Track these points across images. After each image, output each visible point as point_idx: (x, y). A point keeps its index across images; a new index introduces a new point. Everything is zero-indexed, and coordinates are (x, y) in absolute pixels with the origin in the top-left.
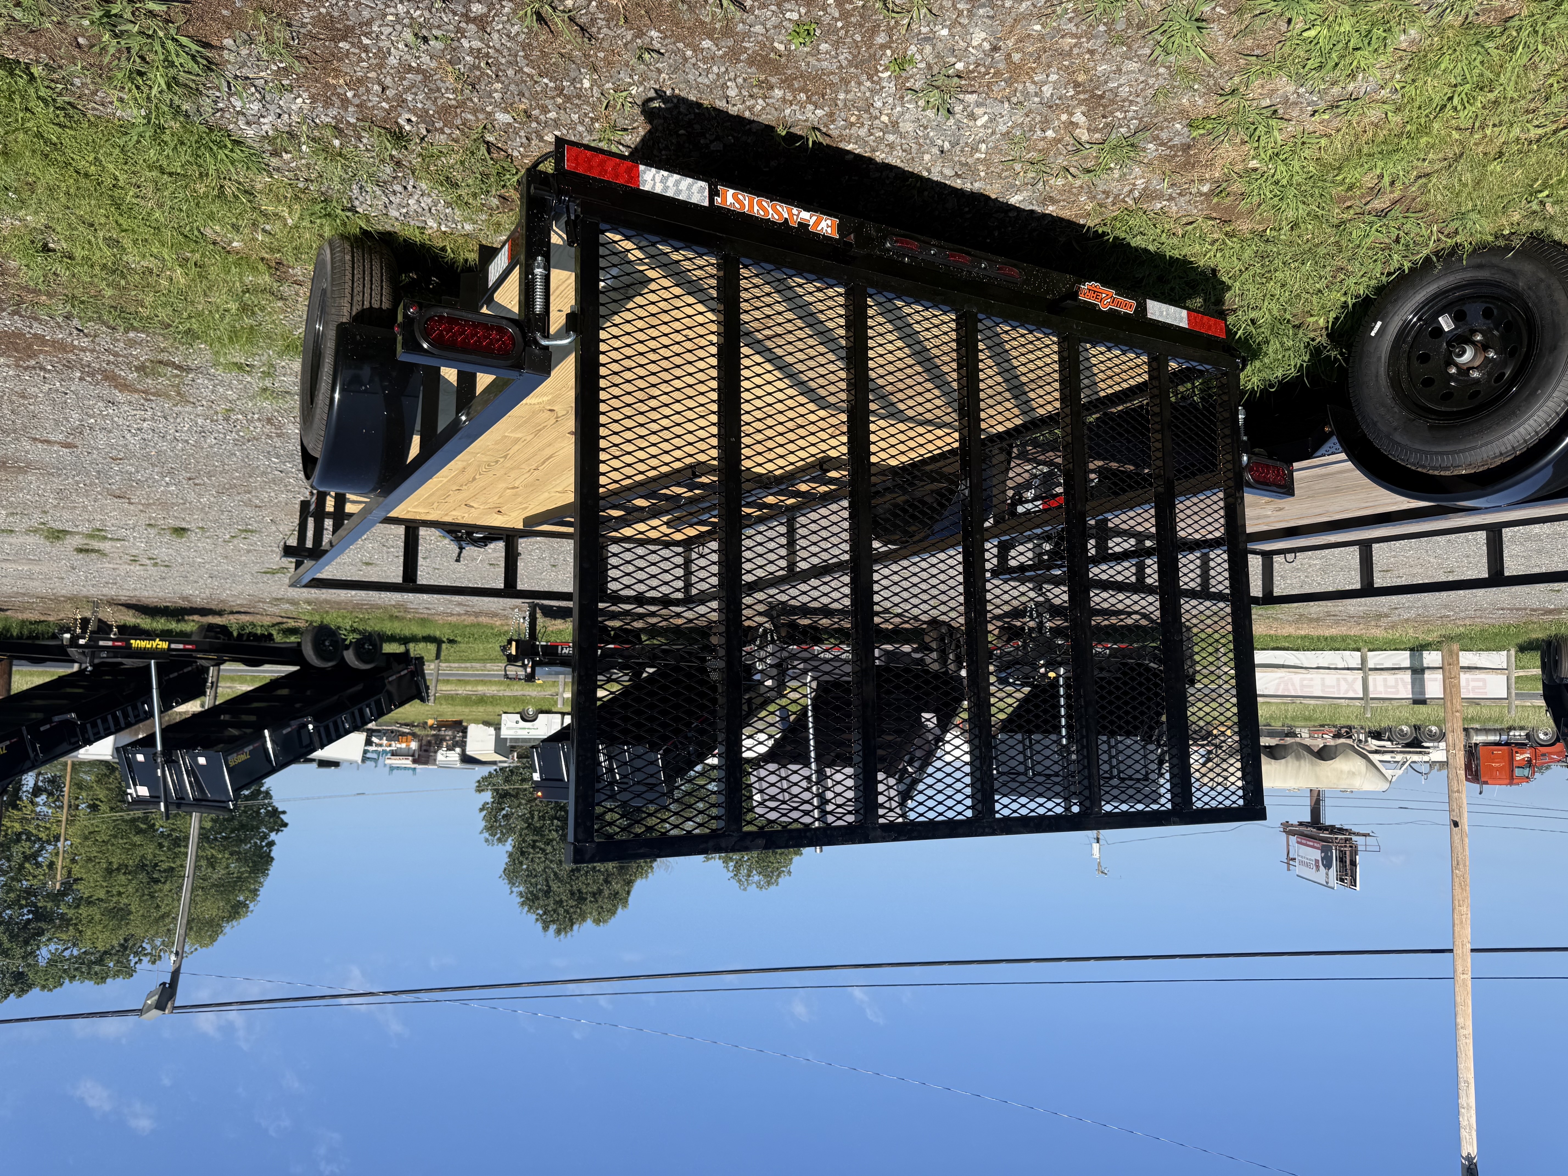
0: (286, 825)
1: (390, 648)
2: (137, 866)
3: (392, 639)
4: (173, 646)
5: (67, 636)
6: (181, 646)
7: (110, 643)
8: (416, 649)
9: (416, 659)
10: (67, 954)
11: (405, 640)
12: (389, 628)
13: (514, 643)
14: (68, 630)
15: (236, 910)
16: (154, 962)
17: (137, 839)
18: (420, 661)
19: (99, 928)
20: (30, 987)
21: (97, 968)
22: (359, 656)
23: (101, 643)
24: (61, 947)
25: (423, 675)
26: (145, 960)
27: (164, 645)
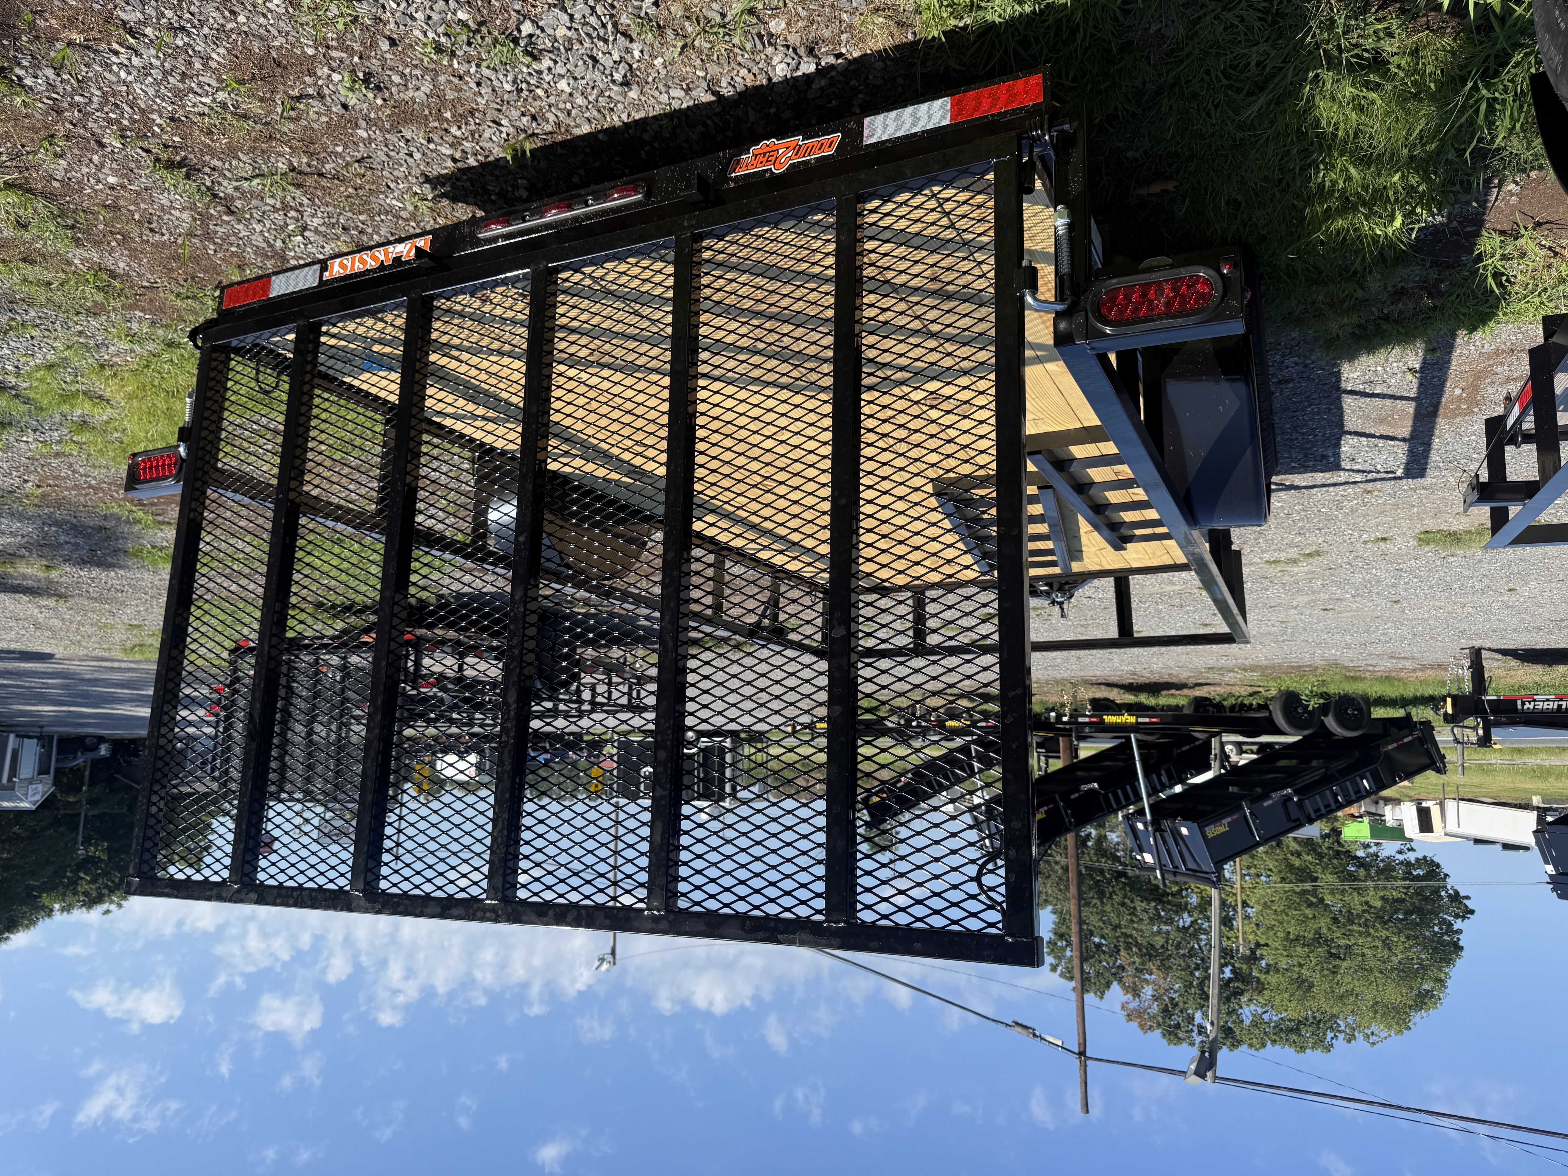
0: (1472, 912)
1: (1379, 713)
2: (1314, 939)
3: (1382, 702)
4: (1140, 720)
5: (1053, 714)
6: (1147, 720)
7: (1087, 720)
8: (1420, 714)
9: (1421, 723)
10: (1266, 1017)
11: (1403, 702)
12: (1375, 690)
13: (1449, 700)
14: (1053, 710)
15: (1424, 1000)
16: (1349, 1041)
17: (1309, 912)
18: (1427, 726)
19: (1286, 995)
20: (1240, 1042)
21: (1294, 1037)
22: (1342, 721)
23: (1080, 720)
24: (1260, 1010)
25: (1435, 743)
26: (1341, 1036)
27: (1132, 719)
